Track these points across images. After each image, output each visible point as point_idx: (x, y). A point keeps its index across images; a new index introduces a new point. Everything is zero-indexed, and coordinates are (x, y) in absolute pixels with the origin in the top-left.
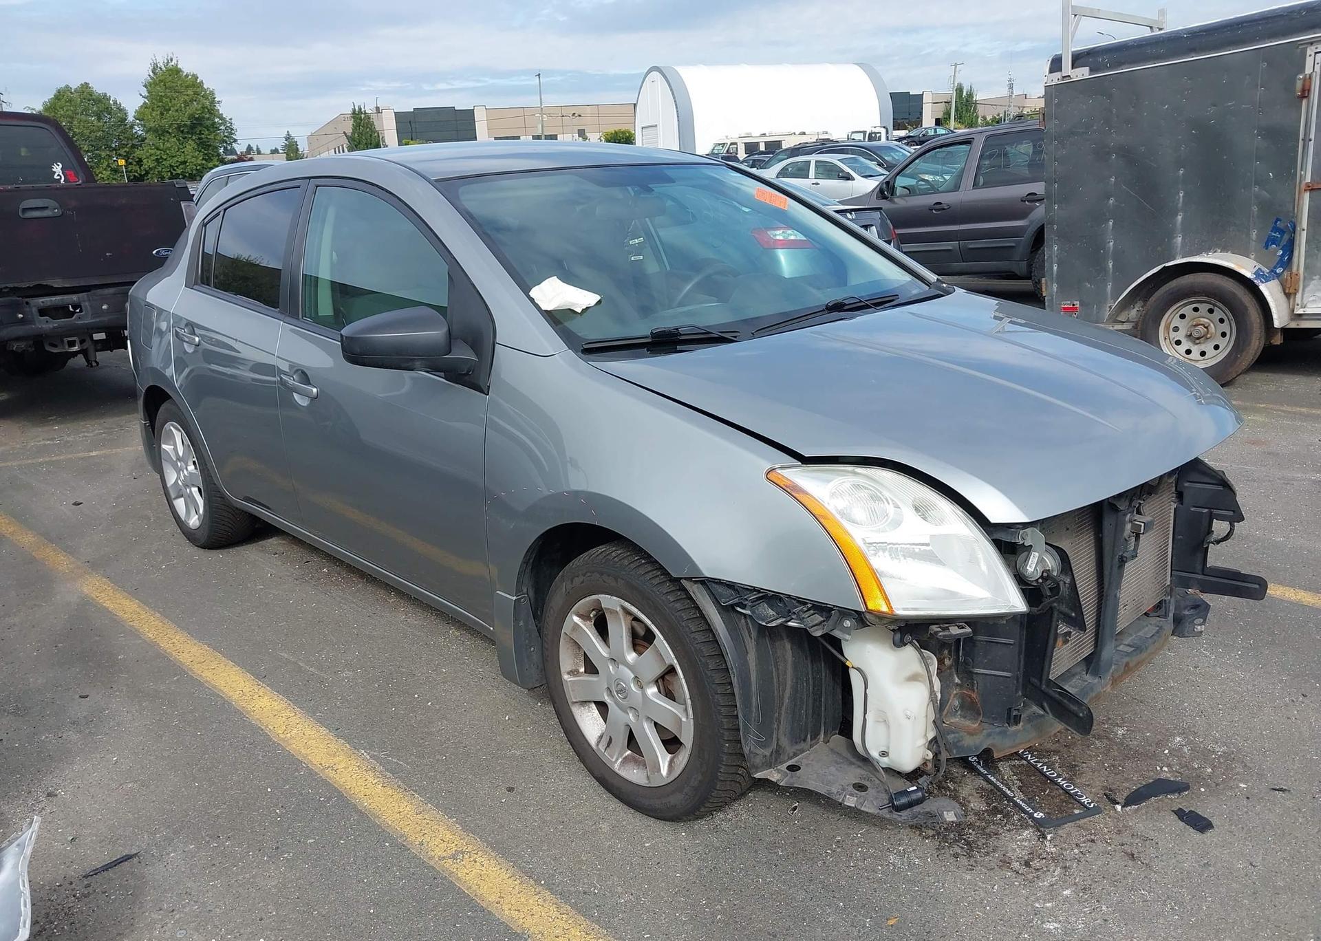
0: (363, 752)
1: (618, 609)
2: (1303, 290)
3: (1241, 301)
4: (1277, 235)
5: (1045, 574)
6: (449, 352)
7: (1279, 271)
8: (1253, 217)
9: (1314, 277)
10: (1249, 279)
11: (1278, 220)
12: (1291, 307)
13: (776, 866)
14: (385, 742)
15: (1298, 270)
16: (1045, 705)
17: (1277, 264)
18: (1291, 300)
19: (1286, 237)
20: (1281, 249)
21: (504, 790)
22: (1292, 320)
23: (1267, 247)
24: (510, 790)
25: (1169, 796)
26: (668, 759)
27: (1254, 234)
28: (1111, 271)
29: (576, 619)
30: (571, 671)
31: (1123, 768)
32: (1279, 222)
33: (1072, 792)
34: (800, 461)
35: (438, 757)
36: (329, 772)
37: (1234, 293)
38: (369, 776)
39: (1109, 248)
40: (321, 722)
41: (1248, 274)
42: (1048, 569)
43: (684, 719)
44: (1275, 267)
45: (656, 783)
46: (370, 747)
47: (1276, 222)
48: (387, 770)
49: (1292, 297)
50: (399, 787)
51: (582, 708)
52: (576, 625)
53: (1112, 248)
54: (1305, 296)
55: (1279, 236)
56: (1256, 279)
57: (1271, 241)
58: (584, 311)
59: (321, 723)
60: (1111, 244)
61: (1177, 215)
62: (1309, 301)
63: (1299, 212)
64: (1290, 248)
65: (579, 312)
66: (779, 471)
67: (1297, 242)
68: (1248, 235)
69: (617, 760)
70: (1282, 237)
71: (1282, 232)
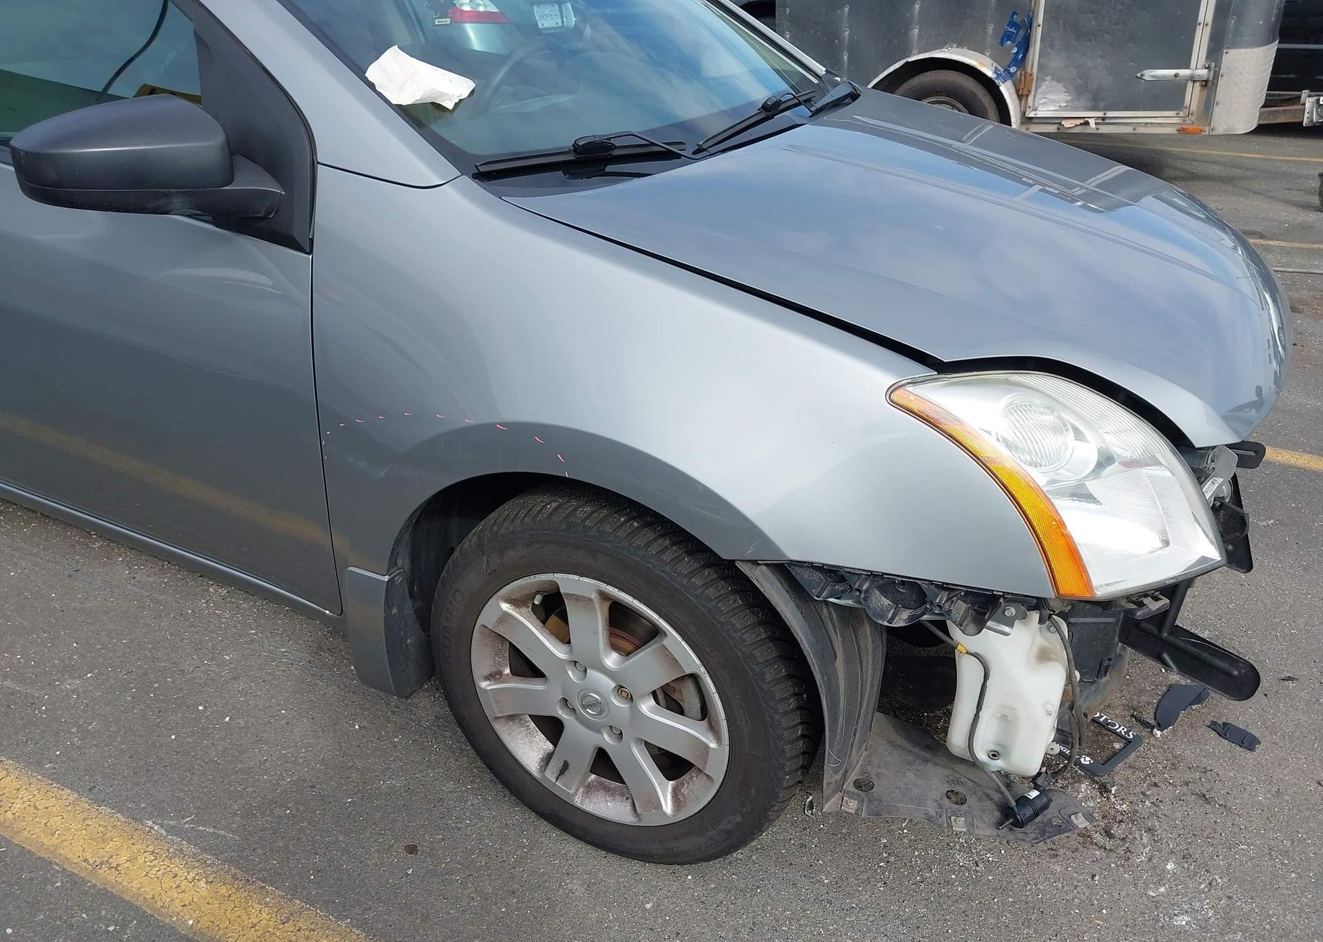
0: (150, 823)
1: (594, 596)
2: (1036, 90)
3: (981, 102)
4: (1013, 30)
5: (1218, 504)
6: (230, 181)
7: (1013, 70)
8: (991, 9)
9: (1047, 78)
10: (990, 79)
11: (1015, 13)
12: (1022, 109)
13: (830, 902)
14: (180, 800)
15: (1032, 70)
16: (1166, 656)
17: (1011, 62)
18: (1023, 102)
19: (1022, 33)
20: (1016, 46)
21: (404, 854)
22: (1022, 123)
23: (1002, 43)
24: (412, 849)
25: (1194, 707)
26: (670, 789)
27: (990, 29)
28: (846, 65)
29: (505, 607)
30: (490, 675)
31: (1130, 677)
32: (1015, 16)
33: (1101, 720)
34: (936, 370)
35: (278, 811)
36: (103, 872)
37: (975, 95)
38: (178, 867)
39: (844, 38)
40: (57, 778)
41: (990, 73)
42: (1222, 495)
43: (713, 745)
44: (1009, 66)
45: (650, 820)
46: (158, 812)
47: (1013, 16)
48: (204, 850)
49: (1024, 98)
50: (234, 877)
51: (511, 723)
52: (506, 617)
53: (847, 38)
54: (1037, 97)
55: (1015, 31)
56: (997, 78)
57: (1008, 36)
58: (457, 105)
59: (58, 782)
60: (847, 33)
61: (914, 4)
62: (1040, 104)
63: (1037, 6)
64: (1025, 45)
65: (451, 109)
66: (910, 388)
67: (1032, 40)
68: (985, 29)
69: (577, 790)
70: (1017, 33)
71: (1017, 27)
